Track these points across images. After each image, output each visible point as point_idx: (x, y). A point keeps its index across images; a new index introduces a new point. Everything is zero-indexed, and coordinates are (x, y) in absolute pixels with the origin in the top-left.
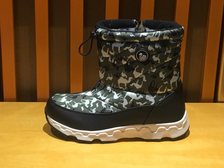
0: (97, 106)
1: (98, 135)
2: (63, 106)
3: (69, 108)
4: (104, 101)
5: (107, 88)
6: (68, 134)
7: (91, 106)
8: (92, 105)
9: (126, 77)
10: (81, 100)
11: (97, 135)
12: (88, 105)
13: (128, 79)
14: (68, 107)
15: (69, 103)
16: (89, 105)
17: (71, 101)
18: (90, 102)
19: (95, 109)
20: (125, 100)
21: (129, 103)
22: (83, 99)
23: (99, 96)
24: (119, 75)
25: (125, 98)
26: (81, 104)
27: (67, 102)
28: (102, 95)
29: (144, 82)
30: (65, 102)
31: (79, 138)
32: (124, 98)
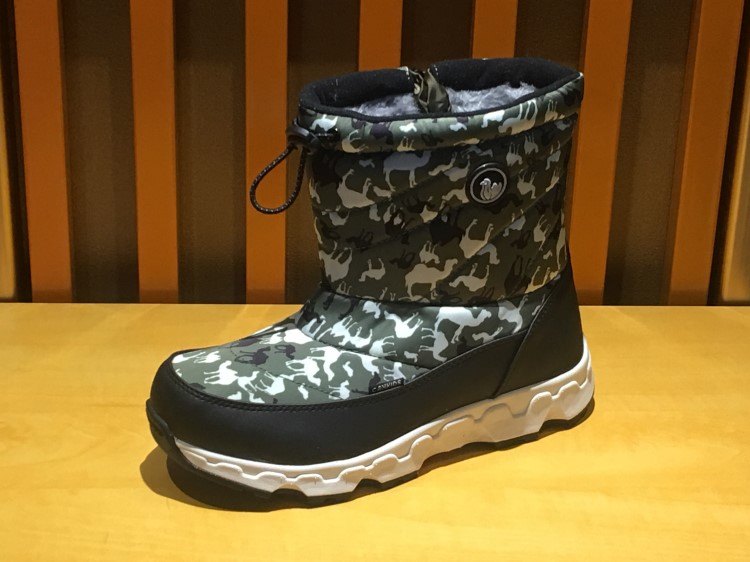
0: (350, 372)
1: (371, 467)
2: (237, 397)
3: (259, 401)
4: (366, 350)
5: (364, 309)
6: (271, 488)
7: (330, 379)
8: (331, 375)
9: (437, 262)
10: (287, 364)
11: (367, 468)
12: (316, 376)
13: (441, 267)
14: (255, 397)
15: (253, 382)
16: (321, 374)
17: (255, 374)
18: (320, 364)
19: (347, 383)
20: (438, 335)
21: (453, 342)
22: (292, 358)
23: (343, 337)
24: (413, 259)
25: (439, 330)
26: (291, 378)
27: (244, 381)
28: (353, 333)
29: (492, 266)
30: (236, 382)
31: (310, 491)
32: (434, 329)
